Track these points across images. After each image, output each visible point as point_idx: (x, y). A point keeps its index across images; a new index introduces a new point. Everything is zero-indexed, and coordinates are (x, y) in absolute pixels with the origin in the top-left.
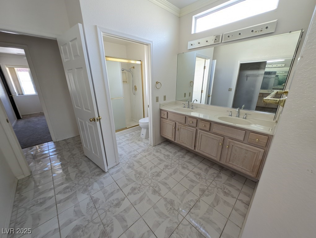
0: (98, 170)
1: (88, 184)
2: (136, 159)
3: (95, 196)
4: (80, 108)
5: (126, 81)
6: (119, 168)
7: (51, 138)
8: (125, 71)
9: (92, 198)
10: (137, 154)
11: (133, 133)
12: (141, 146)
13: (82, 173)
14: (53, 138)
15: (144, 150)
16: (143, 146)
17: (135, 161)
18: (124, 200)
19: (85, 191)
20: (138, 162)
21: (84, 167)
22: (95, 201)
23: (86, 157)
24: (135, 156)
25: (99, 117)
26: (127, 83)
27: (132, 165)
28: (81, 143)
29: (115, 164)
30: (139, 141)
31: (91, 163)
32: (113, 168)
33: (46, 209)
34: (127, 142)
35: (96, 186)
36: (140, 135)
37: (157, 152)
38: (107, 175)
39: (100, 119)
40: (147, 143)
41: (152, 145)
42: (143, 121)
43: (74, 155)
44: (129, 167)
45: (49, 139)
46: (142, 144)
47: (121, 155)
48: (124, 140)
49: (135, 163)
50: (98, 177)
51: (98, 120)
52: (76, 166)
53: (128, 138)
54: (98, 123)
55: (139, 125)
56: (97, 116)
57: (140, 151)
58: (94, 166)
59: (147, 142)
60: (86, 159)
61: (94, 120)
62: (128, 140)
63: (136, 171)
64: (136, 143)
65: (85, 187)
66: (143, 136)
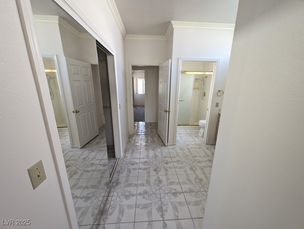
0: (162, 143)
1: (155, 147)
2: (187, 147)
3: (157, 154)
4: (165, 106)
5: (198, 88)
6: (174, 147)
7: (144, 120)
8: (198, 80)
9: (155, 154)
10: (190, 144)
11: (194, 130)
12: (195, 141)
13: (154, 141)
14: (145, 120)
15: (197, 144)
16: (198, 141)
17: (186, 148)
18: (171, 163)
19: (153, 150)
20: (188, 149)
21: (156, 139)
22: (156, 156)
23: (159, 135)
24: (188, 145)
25: (169, 110)
26: (198, 89)
27: (183, 149)
28: (157, 127)
29: (173, 144)
30: (196, 137)
31: (160, 139)
32: (170, 145)
33: (137, 149)
34: (186, 135)
35: (159, 150)
36: (198, 133)
37: (207, 149)
38: (166, 147)
39: (169, 112)
40: (202, 141)
41: (205, 143)
42: (202, 122)
43: (153, 132)
44: (181, 149)
45: (143, 120)
46: (197, 140)
47: (178, 141)
48: (184, 133)
49: (186, 149)
50: (161, 147)
51: (168, 111)
52: (152, 137)
53: (188, 133)
54: (168, 113)
55: (199, 125)
56: (168, 109)
57: (192, 143)
58: (161, 141)
59: (201, 139)
60: (158, 135)
61: (166, 111)
62: (187, 134)
63: (184, 153)
64: (192, 137)
65: (154, 148)
66: (200, 135)
